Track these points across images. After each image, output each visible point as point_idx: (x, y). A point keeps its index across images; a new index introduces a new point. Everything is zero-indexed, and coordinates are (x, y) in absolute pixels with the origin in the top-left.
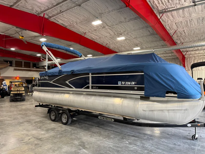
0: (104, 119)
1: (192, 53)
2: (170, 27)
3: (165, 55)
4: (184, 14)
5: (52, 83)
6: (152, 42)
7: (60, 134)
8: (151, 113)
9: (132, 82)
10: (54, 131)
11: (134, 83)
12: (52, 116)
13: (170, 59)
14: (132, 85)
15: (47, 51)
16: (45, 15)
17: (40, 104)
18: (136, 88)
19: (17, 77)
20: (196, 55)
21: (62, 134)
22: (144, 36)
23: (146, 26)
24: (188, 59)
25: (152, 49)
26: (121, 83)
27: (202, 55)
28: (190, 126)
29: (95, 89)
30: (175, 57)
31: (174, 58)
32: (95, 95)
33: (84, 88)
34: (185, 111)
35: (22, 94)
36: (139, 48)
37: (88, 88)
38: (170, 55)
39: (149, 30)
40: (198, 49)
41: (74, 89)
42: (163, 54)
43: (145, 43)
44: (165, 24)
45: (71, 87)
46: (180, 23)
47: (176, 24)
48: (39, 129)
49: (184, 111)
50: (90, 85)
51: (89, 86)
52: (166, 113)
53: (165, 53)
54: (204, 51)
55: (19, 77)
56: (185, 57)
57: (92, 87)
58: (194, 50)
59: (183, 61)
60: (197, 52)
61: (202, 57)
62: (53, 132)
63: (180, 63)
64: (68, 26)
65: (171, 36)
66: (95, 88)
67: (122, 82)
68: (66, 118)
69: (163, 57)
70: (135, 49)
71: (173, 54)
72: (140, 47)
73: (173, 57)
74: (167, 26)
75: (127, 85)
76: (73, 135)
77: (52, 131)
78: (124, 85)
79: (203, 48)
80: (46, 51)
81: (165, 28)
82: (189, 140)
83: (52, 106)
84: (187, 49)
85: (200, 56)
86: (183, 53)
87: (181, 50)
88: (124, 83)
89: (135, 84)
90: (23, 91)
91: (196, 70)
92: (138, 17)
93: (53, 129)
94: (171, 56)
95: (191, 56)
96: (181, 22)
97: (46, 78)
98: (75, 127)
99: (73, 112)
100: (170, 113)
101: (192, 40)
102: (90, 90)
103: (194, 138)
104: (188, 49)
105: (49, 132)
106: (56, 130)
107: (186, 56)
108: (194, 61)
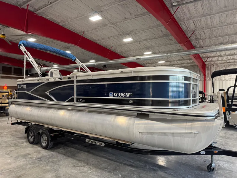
0: (92, 142)
1: (214, 59)
2: (186, 27)
3: (182, 62)
4: (203, 9)
5: (31, 94)
6: (166, 45)
7: (32, 163)
8: (150, 136)
9: (126, 94)
10: (26, 159)
11: (128, 95)
12: (31, 137)
13: (188, 66)
14: (127, 97)
15: (25, 52)
16: (29, 6)
17: (18, 121)
18: (131, 102)
19: (4, 86)
20: (218, 62)
21: (35, 163)
22: (156, 38)
23: (158, 25)
24: (209, 67)
25: (165, 54)
26: (113, 94)
27: (225, 63)
28: (204, 154)
29: (80, 102)
30: (194, 64)
31: (193, 66)
32: (82, 111)
33: (67, 101)
34: (196, 134)
35: (5, 107)
36: (150, 53)
37: (72, 100)
38: (189, 61)
39: (162, 30)
40: (221, 55)
41: (56, 102)
42: (179, 60)
43: (158, 47)
44: (181, 23)
45: (52, 100)
46: (198, 21)
47: (193, 22)
48: (7, 156)
49: (194, 134)
50: (75, 97)
51: (73, 98)
52: (171, 137)
53: (182, 59)
54: (228, 58)
55: (7, 86)
56: (205, 65)
57: (77, 99)
58: (216, 57)
59: (203, 70)
60: (220, 59)
61: (225, 64)
62: (24, 160)
63: (200, 72)
64: (61, 22)
65: (189, 37)
66: (81, 100)
67: (115, 93)
68: (46, 140)
69: (180, 64)
70: (145, 53)
71: (191, 61)
72: (152, 52)
73: (192, 64)
74: (184, 25)
75: (120, 97)
76: (50, 164)
77: (23, 158)
78: (116, 97)
79: (226, 54)
80: (23, 52)
81: (181, 27)
82: (203, 172)
83: (31, 123)
84: (208, 53)
85: (223, 63)
86: (203, 59)
87: (201, 55)
88: (117, 94)
89: (130, 96)
90: (7, 103)
91: (217, 79)
92: (146, 12)
93: (26, 156)
94: (190, 63)
95: (212, 63)
96: (200, 20)
97: (23, 87)
98: (57, 152)
99: (56, 133)
100: (175, 137)
101: (213, 43)
102: (75, 104)
103: (210, 169)
104: (209, 55)
105: (19, 160)
106: (30, 157)
107: (206, 63)
108: (216, 69)
